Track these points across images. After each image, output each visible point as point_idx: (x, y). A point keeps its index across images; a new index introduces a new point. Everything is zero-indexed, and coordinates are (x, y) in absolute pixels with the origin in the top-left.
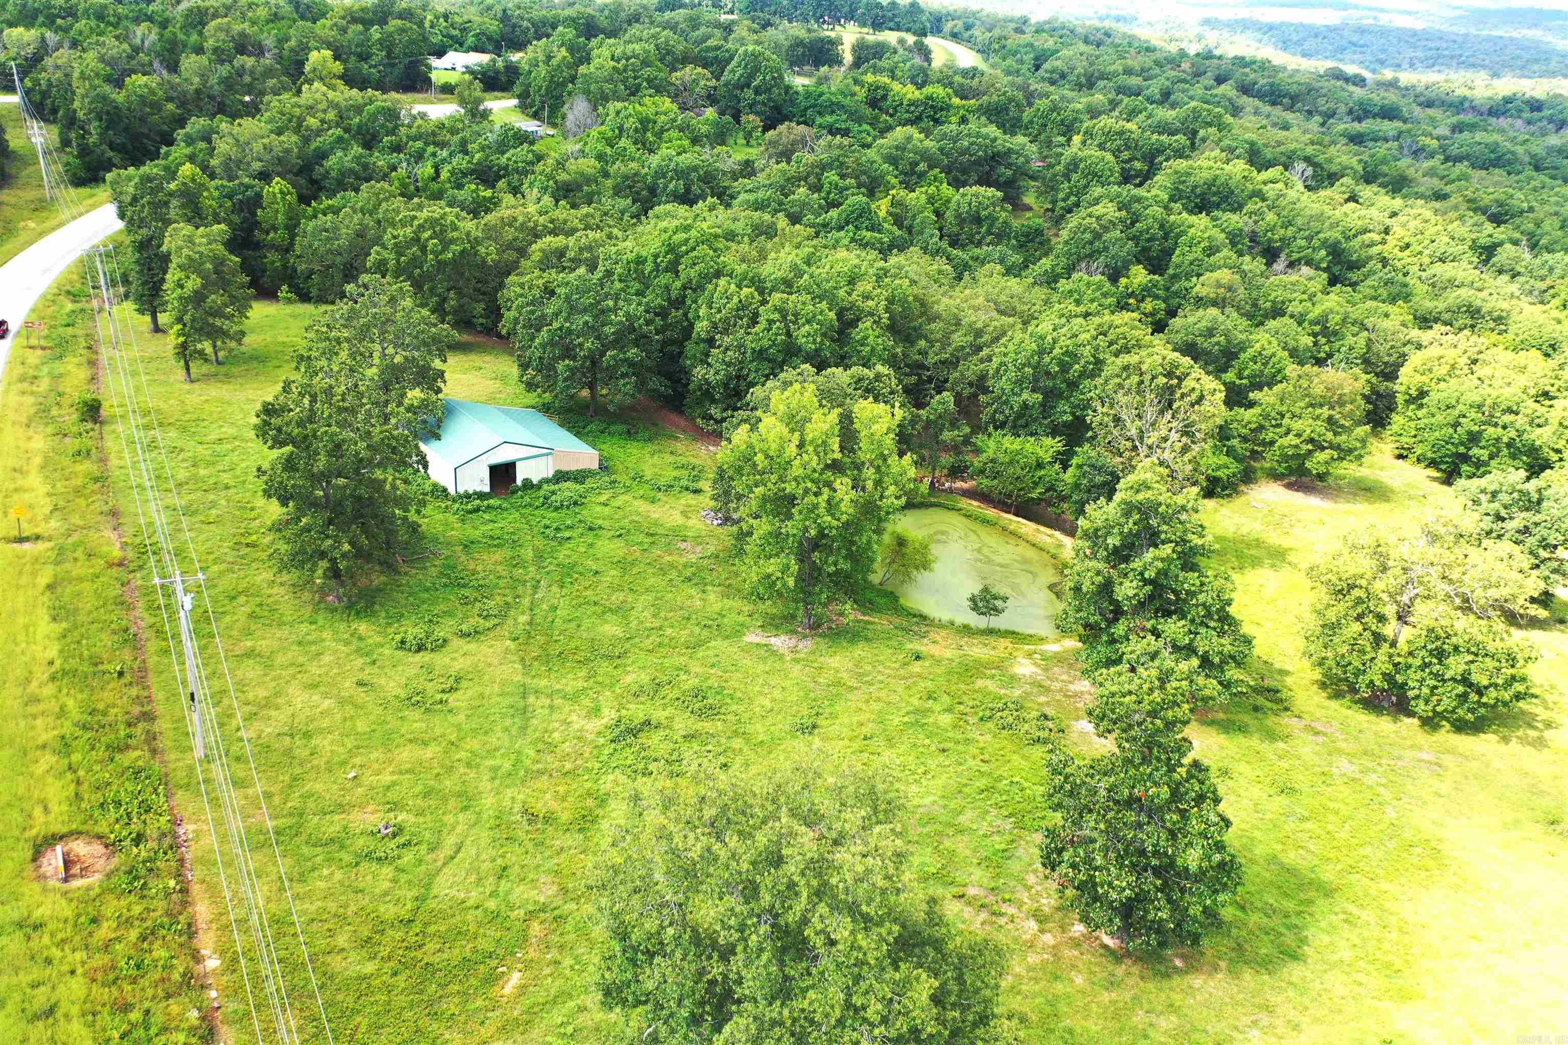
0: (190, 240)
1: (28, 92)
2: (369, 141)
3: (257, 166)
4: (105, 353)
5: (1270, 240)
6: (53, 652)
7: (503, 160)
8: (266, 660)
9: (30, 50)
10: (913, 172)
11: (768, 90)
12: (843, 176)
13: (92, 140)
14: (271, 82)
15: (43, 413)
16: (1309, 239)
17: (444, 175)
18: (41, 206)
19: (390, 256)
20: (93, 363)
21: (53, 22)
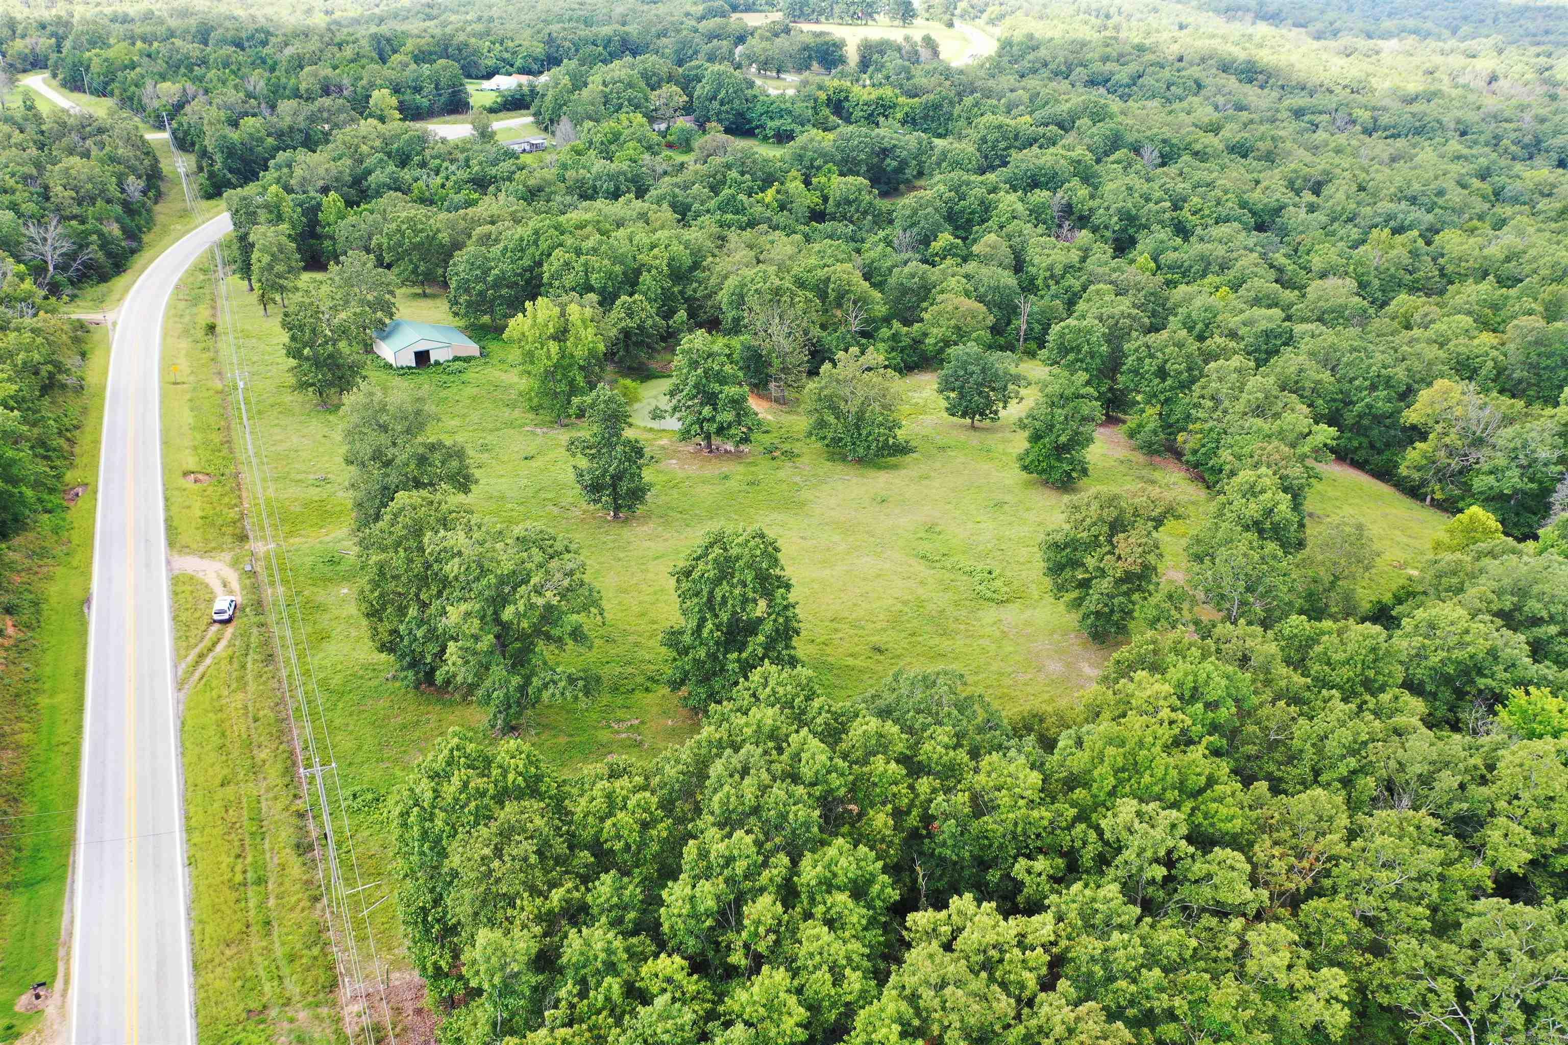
0: (264, 234)
1: (174, 133)
2: (404, 161)
3: (321, 183)
4: (220, 302)
5: (1081, 210)
6: (191, 421)
7: (494, 172)
8: (285, 428)
9: (176, 99)
10: (812, 167)
11: (731, 102)
12: (742, 174)
13: (218, 166)
14: (343, 117)
15: (186, 332)
16: (1108, 209)
17: (449, 184)
18: (184, 214)
19: (385, 241)
20: (214, 308)
21: (192, 71)
